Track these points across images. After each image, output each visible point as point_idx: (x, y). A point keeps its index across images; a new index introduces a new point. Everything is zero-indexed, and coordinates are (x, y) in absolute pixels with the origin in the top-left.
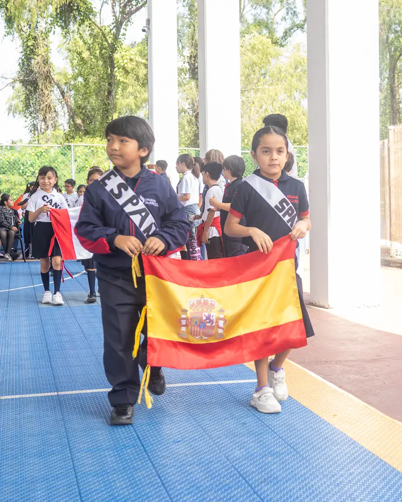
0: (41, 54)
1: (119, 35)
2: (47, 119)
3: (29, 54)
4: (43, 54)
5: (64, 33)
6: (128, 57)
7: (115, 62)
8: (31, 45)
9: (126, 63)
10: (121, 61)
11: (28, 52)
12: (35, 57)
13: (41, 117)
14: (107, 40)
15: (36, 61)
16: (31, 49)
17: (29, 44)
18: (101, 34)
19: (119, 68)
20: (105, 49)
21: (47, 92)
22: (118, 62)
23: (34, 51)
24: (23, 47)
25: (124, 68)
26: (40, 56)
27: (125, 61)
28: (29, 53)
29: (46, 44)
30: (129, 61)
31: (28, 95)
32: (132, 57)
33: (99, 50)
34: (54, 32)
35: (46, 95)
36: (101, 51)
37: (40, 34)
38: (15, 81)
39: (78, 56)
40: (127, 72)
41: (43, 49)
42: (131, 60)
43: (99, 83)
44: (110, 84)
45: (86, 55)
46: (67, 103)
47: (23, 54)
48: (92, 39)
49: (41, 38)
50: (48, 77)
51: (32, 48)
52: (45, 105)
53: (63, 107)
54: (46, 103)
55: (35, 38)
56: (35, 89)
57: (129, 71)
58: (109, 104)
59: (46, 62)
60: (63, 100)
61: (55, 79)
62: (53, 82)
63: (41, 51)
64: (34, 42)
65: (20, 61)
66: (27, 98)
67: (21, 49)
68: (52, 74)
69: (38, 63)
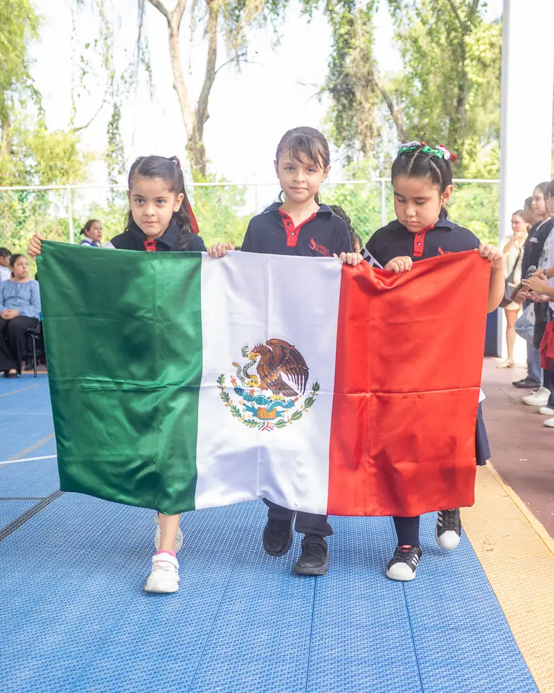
0: (359, 46)
1: (477, 7)
2: (368, 146)
3: (343, 48)
4: (363, 46)
5: (392, 8)
6: (487, 41)
7: (467, 49)
8: (346, 34)
9: (484, 51)
10: (475, 48)
11: (341, 45)
12: (351, 50)
13: (358, 144)
14: (457, 17)
15: (352, 57)
16: (346, 41)
17: (343, 31)
18: (449, 7)
19: (472, 60)
20: (455, 30)
21: (367, 106)
22: (471, 49)
23: (349, 41)
24: (334, 36)
25: (479, 59)
26: (358, 50)
27: (482, 48)
28: (343, 45)
29: (368, 30)
30: (488, 47)
31: (340, 112)
32: (494, 40)
33: (446, 33)
34: (377, 9)
35: (367, 109)
36: (449, 34)
37: (358, 15)
38: (323, 90)
39: (413, 44)
40: (484, 66)
41: (362, 39)
42: (492, 45)
43: (445, 87)
44: (461, 88)
45: (424, 42)
46: (396, 120)
47: (335, 48)
48: (435, 15)
49: (360, 22)
50: (369, 82)
51: (346, 37)
52: (364, 125)
53: (391, 128)
54: (366, 123)
55: (351, 23)
56: (351, 101)
57: (488, 63)
58: (458, 120)
59: (366, 58)
60: (391, 117)
61: (380, 85)
62: (376, 88)
63: (358, 42)
64: (349, 27)
65: (331, 60)
66: (339, 117)
67: (332, 42)
68: (376, 77)
69: (354, 60)
